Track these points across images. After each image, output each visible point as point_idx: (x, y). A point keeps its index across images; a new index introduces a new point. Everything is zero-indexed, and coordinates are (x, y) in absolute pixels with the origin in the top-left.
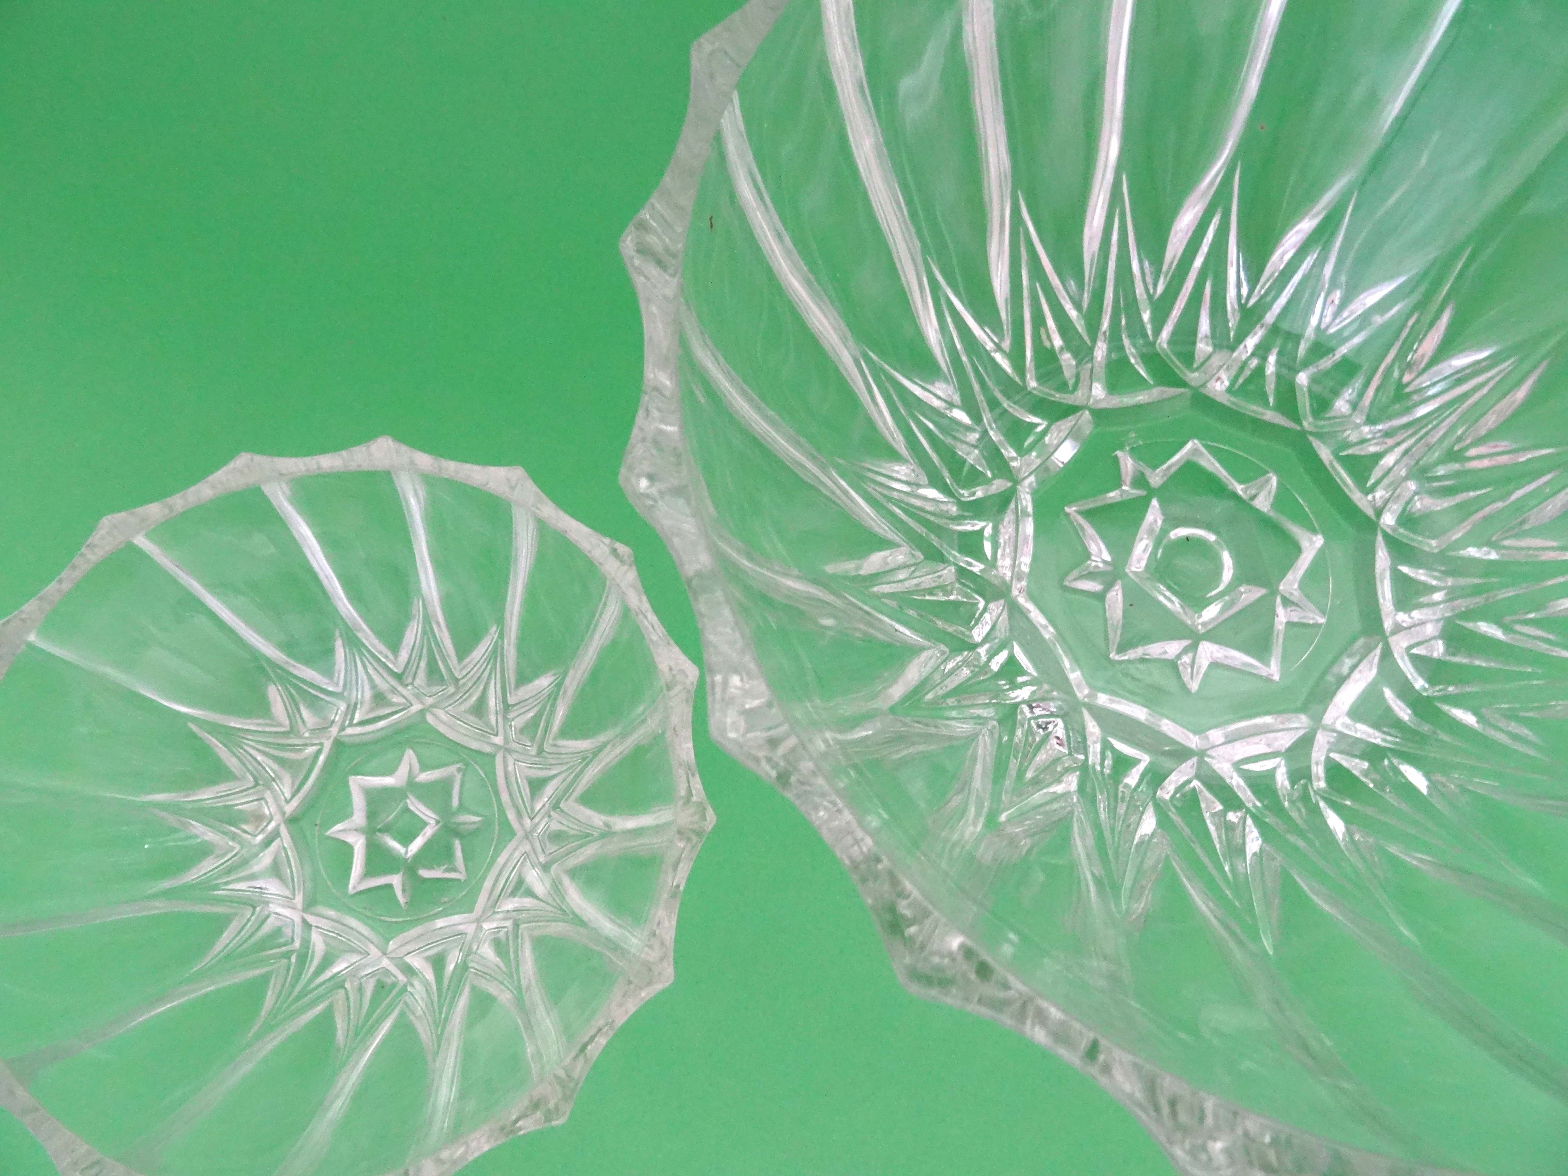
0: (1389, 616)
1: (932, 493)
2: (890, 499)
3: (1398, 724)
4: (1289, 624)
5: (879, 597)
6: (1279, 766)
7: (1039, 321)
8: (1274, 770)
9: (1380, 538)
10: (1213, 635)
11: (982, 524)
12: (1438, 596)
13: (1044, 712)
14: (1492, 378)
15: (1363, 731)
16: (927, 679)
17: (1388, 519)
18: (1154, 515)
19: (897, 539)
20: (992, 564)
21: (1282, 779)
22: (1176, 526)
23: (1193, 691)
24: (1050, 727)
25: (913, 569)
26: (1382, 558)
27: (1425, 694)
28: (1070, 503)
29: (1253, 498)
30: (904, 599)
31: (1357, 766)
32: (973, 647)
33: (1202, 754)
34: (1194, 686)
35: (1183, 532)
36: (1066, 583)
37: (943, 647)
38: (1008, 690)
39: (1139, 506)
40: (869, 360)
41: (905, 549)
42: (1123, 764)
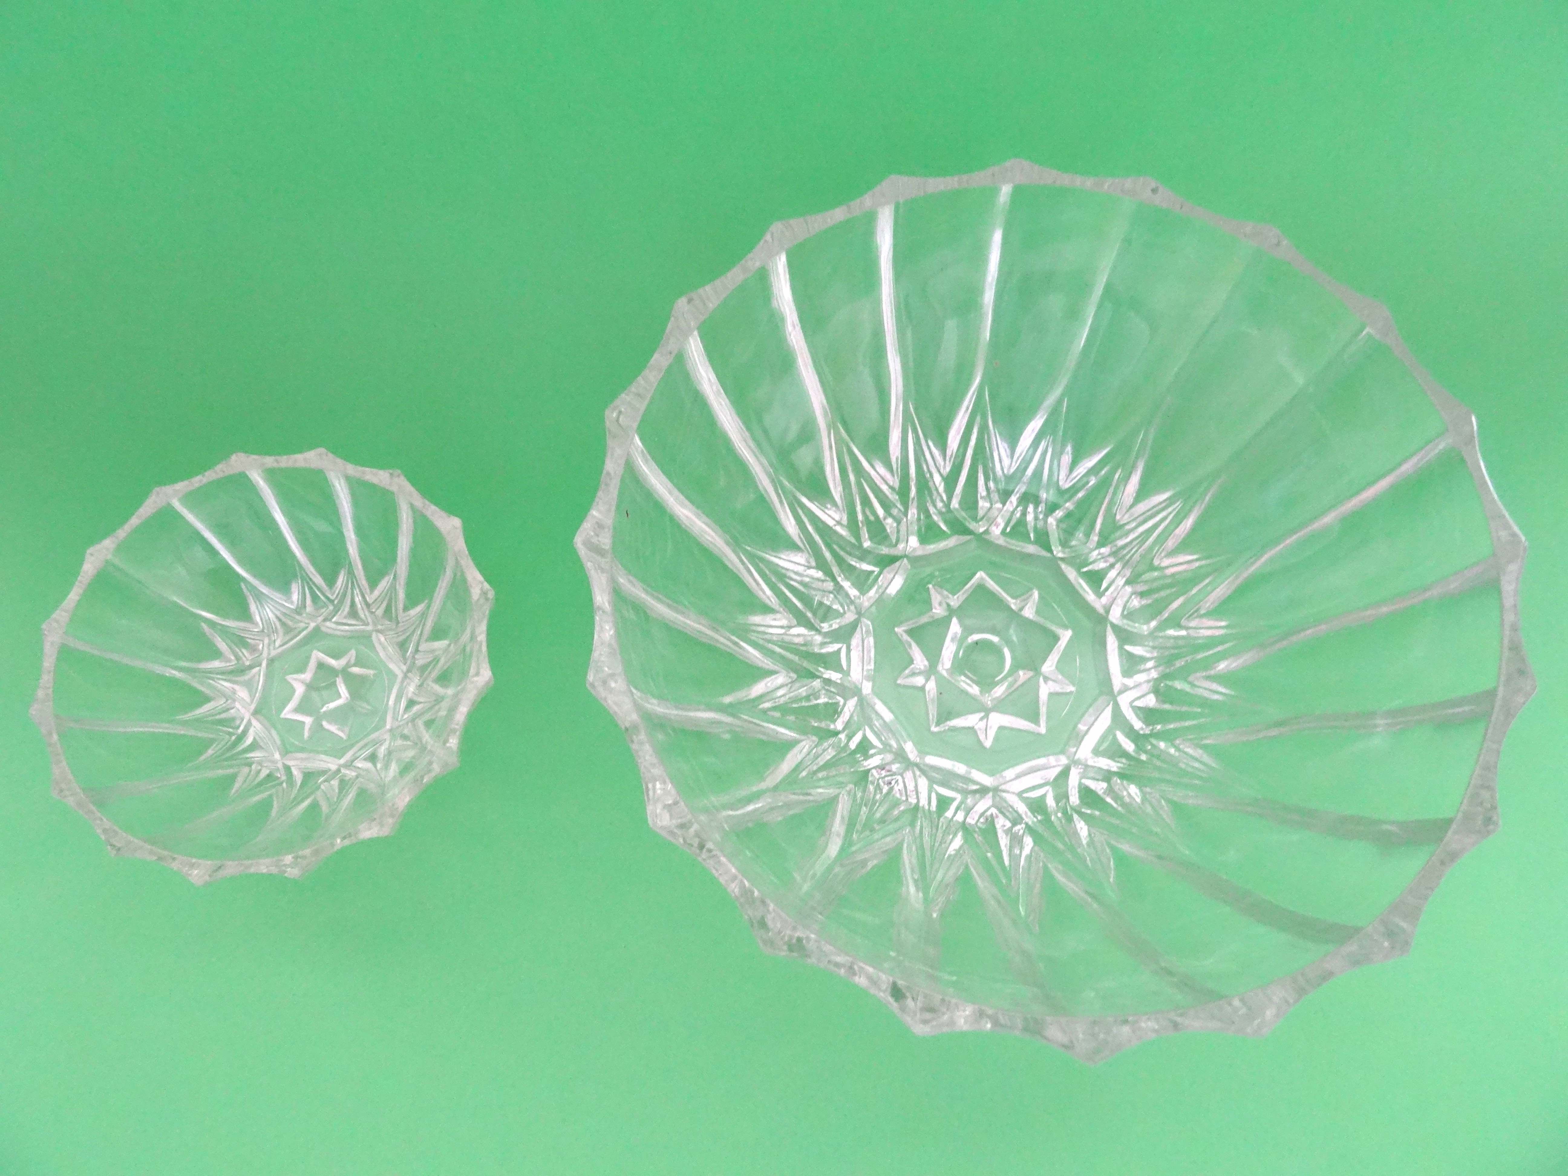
0: (1118, 680)
1: (802, 630)
2: (769, 641)
3: (1125, 754)
4: (1051, 695)
5: (765, 711)
6: (1048, 791)
7: (866, 502)
8: (1044, 795)
9: (1109, 628)
10: (1000, 706)
11: (839, 646)
12: (1150, 664)
13: (888, 773)
14: (1170, 513)
15: (1105, 763)
16: (801, 762)
17: (1115, 615)
18: (955, 627)
19: (776, 668)
20: (847, 673)
21: (1050, 802)
22: (971, 634)
23: (988, 747)
24: (893, 782)
25: (790, 685)
26: (1112, 642)
27: (1141, 732)
28: (898, 626)
29: (1021, 609)
30: (784, 709)
31: (1099, 787)
32: (836, 733)
33: (996, 790)
34: (988, 744)
35: (976, 637)
36: (899, 682)
37: (815, 738)
38: (863, 760)
39: (944, 623)
40: (746, 552)
41: (784, 673)
42: (944, 803)
